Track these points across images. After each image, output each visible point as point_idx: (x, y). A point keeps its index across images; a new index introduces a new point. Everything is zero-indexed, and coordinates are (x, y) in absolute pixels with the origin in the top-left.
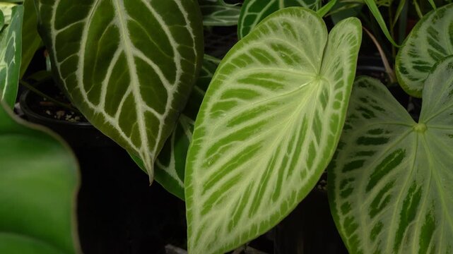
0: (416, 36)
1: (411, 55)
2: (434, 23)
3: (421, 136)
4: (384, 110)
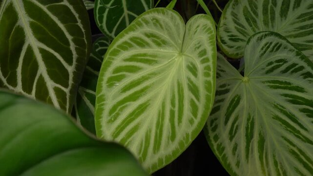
0: (226, 18)
1: (226, 31)
2: (234, 9)
3: (247, 84)
4: (225, 71)
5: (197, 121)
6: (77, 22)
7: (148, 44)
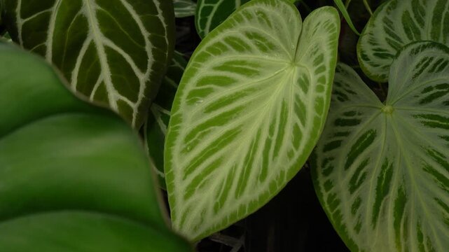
0: (374, 26)
1: (371, 43)
2: (388, 14)
3: (389, 116)
4: (356, 94)
5: (297, 154)
6: (157, 13)
7: (249, 48)
